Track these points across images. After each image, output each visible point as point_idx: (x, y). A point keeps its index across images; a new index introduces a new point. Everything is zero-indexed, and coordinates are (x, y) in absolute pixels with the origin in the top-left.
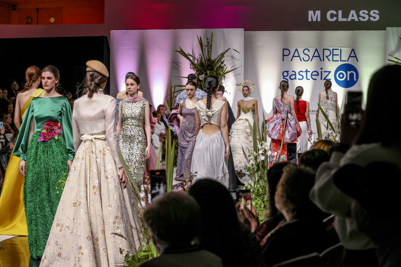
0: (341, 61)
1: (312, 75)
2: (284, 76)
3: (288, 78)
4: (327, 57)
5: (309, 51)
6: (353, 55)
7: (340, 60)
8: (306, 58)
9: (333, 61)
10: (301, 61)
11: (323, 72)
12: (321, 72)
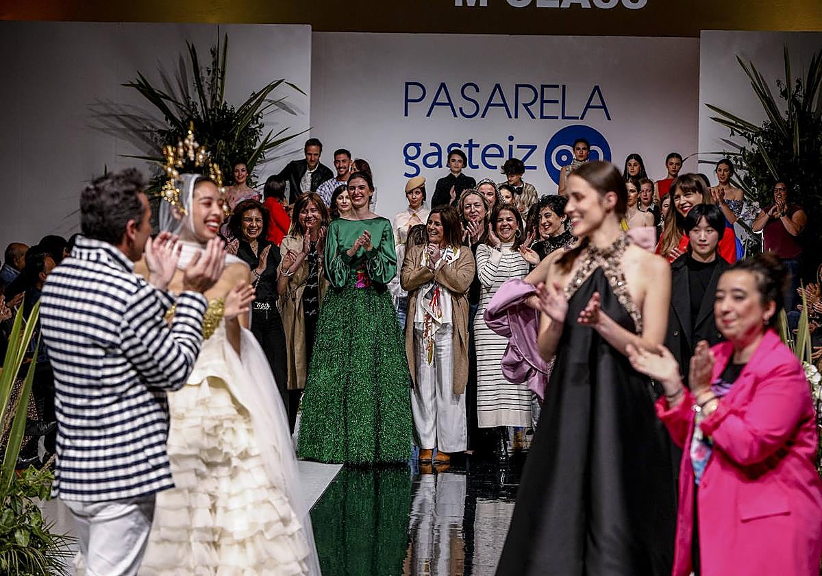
0: (564, 117)
1: (484, 155)
2: (408, 158)
3: (419, 161)
4: (526, 105)
5: (478, 91)
6: (596, 101)
7: (560, 117)
8: (469, 108)
9: (542, 117)
10: (455, 116)
11: (515, 147)
12: (511, 147)
